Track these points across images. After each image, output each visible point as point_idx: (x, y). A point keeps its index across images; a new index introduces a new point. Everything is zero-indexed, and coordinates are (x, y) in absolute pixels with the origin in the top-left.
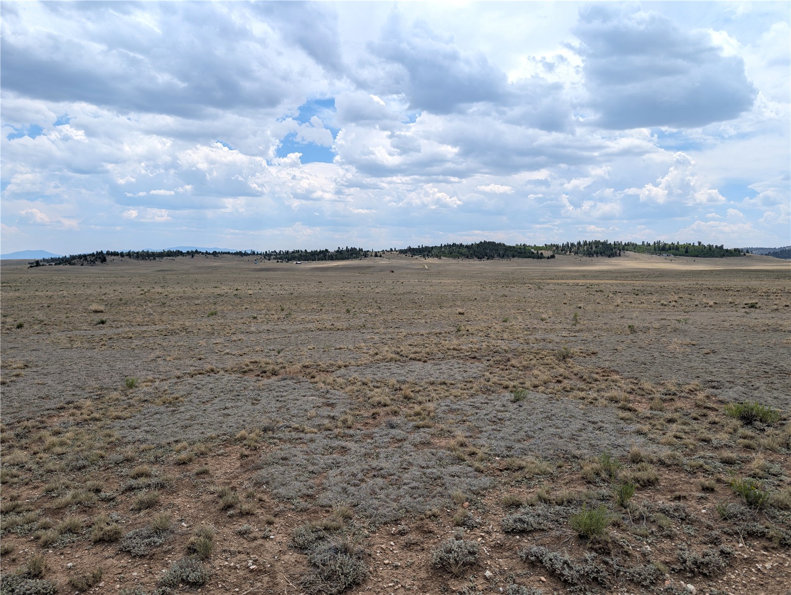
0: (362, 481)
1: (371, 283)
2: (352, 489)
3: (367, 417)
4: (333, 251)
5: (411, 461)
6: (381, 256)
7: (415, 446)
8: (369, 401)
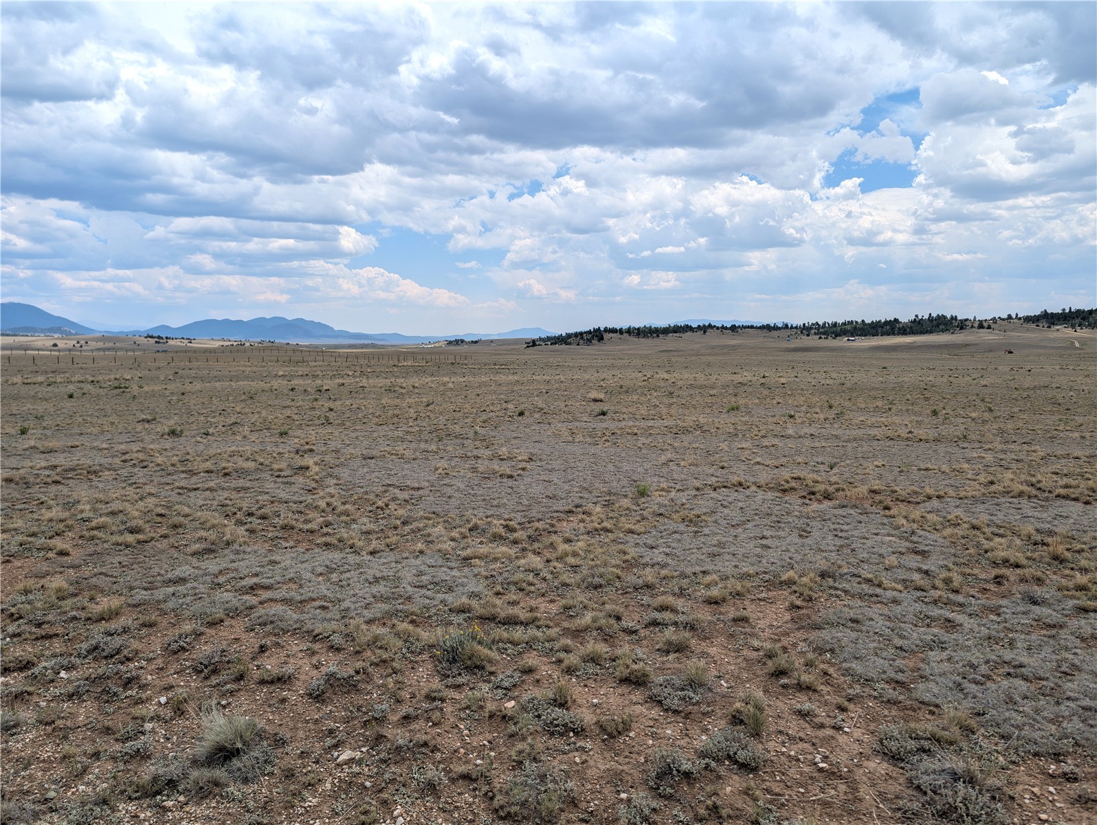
0: (988, 678)
1: (971, 371)
2: (972, 688)
3: (985, 580)
4: (907, 321)
5: (1076, 662)
6: (989, 327)
7: (1083, 640)
8: (986, 556)
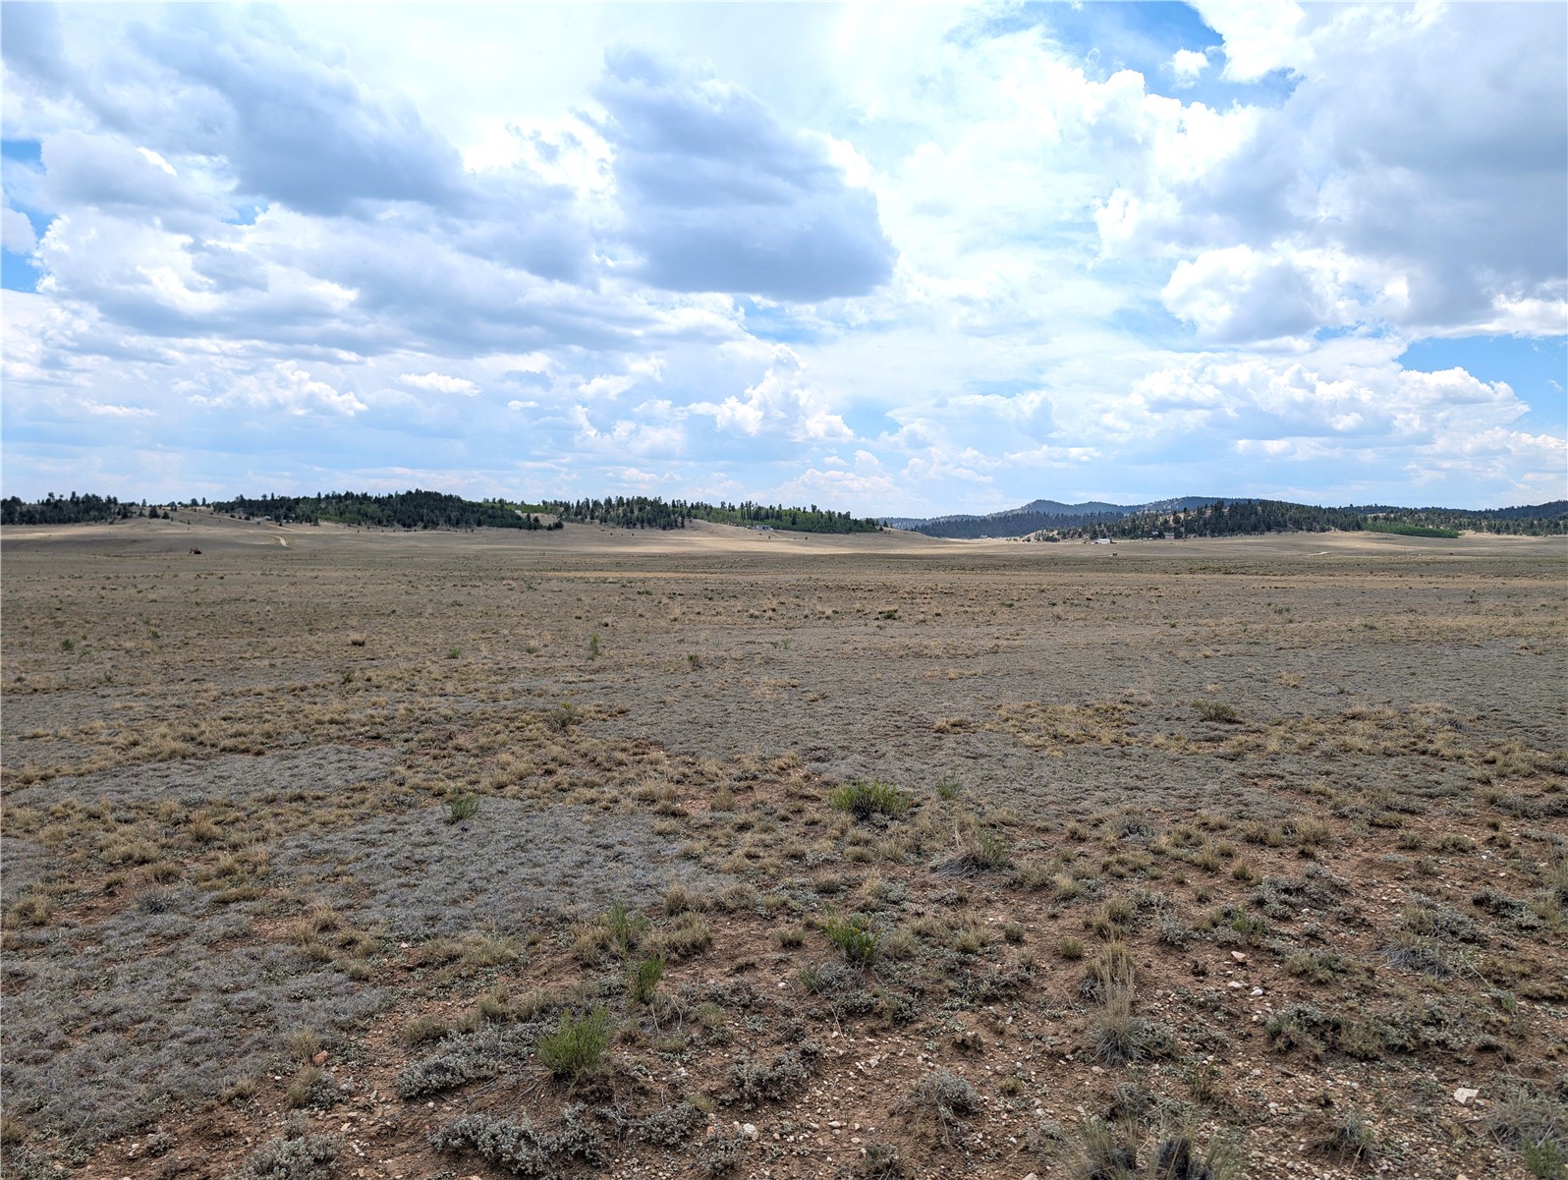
0: (60, 1046)
1: (139, 580)
2: (28, 1072)
3: (90, 894)
4: (34, 502)
5: (196, 980)
6: (166, 516)
7: (211, 945)
8: (101, 856)
